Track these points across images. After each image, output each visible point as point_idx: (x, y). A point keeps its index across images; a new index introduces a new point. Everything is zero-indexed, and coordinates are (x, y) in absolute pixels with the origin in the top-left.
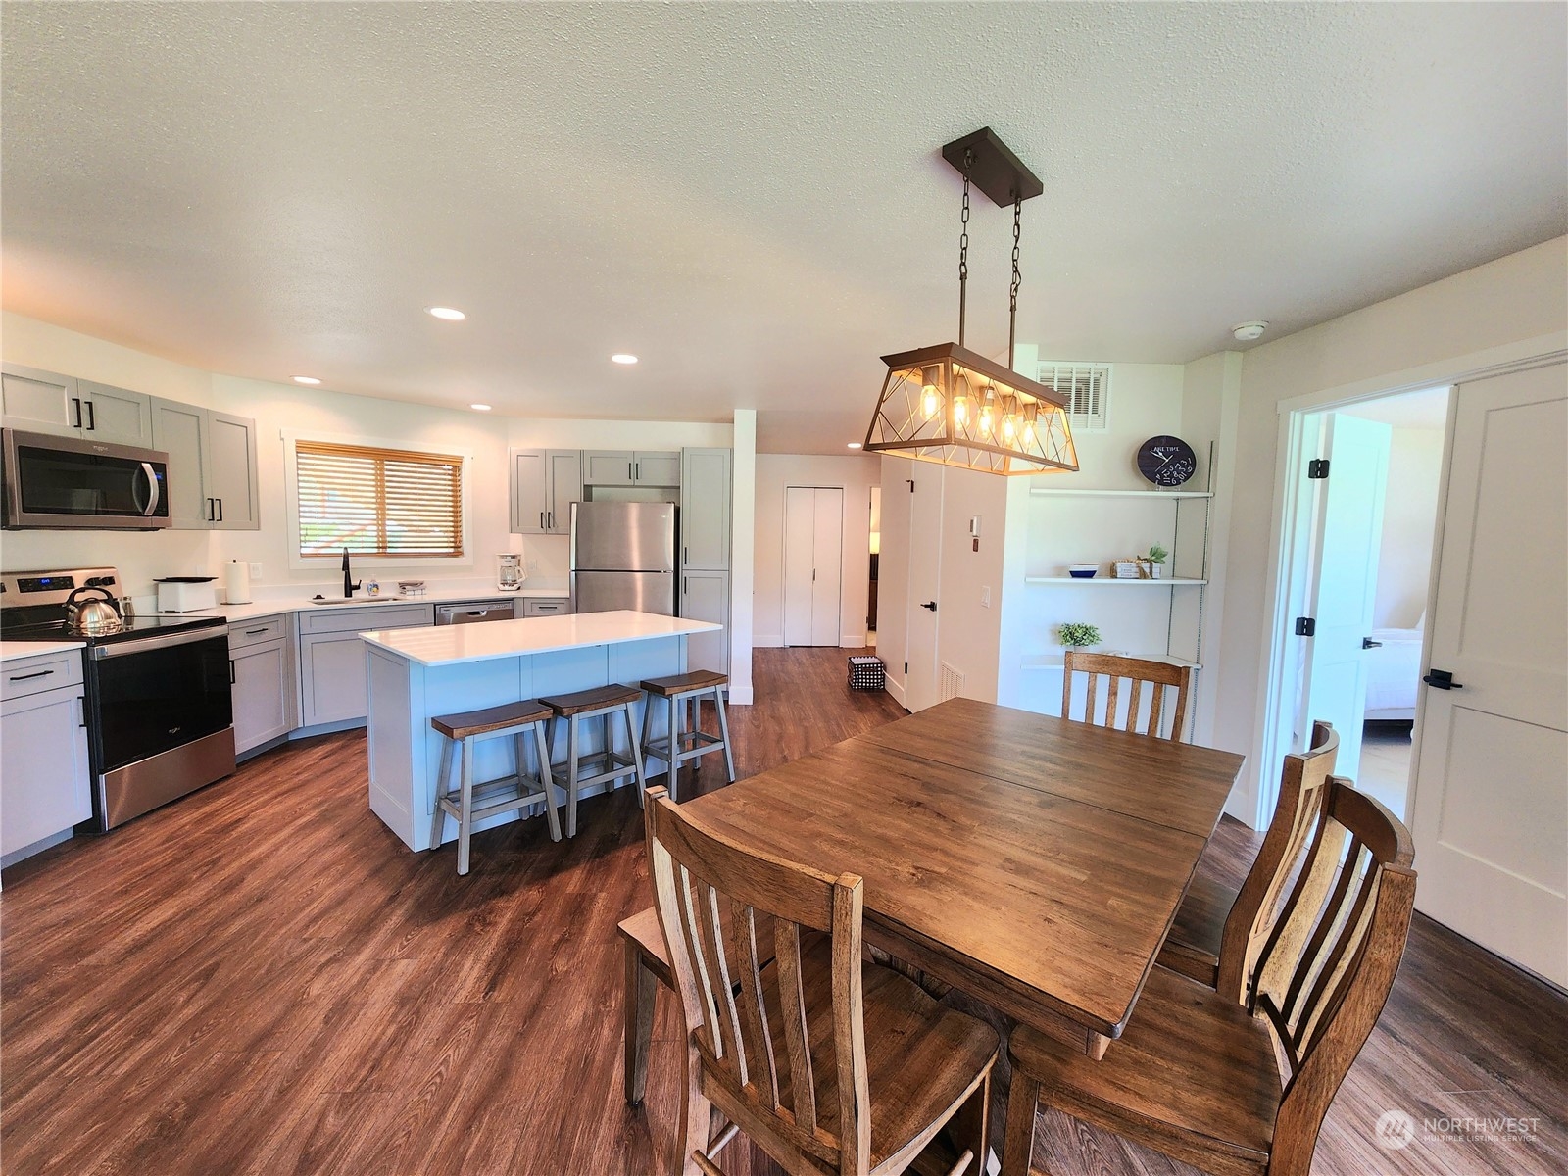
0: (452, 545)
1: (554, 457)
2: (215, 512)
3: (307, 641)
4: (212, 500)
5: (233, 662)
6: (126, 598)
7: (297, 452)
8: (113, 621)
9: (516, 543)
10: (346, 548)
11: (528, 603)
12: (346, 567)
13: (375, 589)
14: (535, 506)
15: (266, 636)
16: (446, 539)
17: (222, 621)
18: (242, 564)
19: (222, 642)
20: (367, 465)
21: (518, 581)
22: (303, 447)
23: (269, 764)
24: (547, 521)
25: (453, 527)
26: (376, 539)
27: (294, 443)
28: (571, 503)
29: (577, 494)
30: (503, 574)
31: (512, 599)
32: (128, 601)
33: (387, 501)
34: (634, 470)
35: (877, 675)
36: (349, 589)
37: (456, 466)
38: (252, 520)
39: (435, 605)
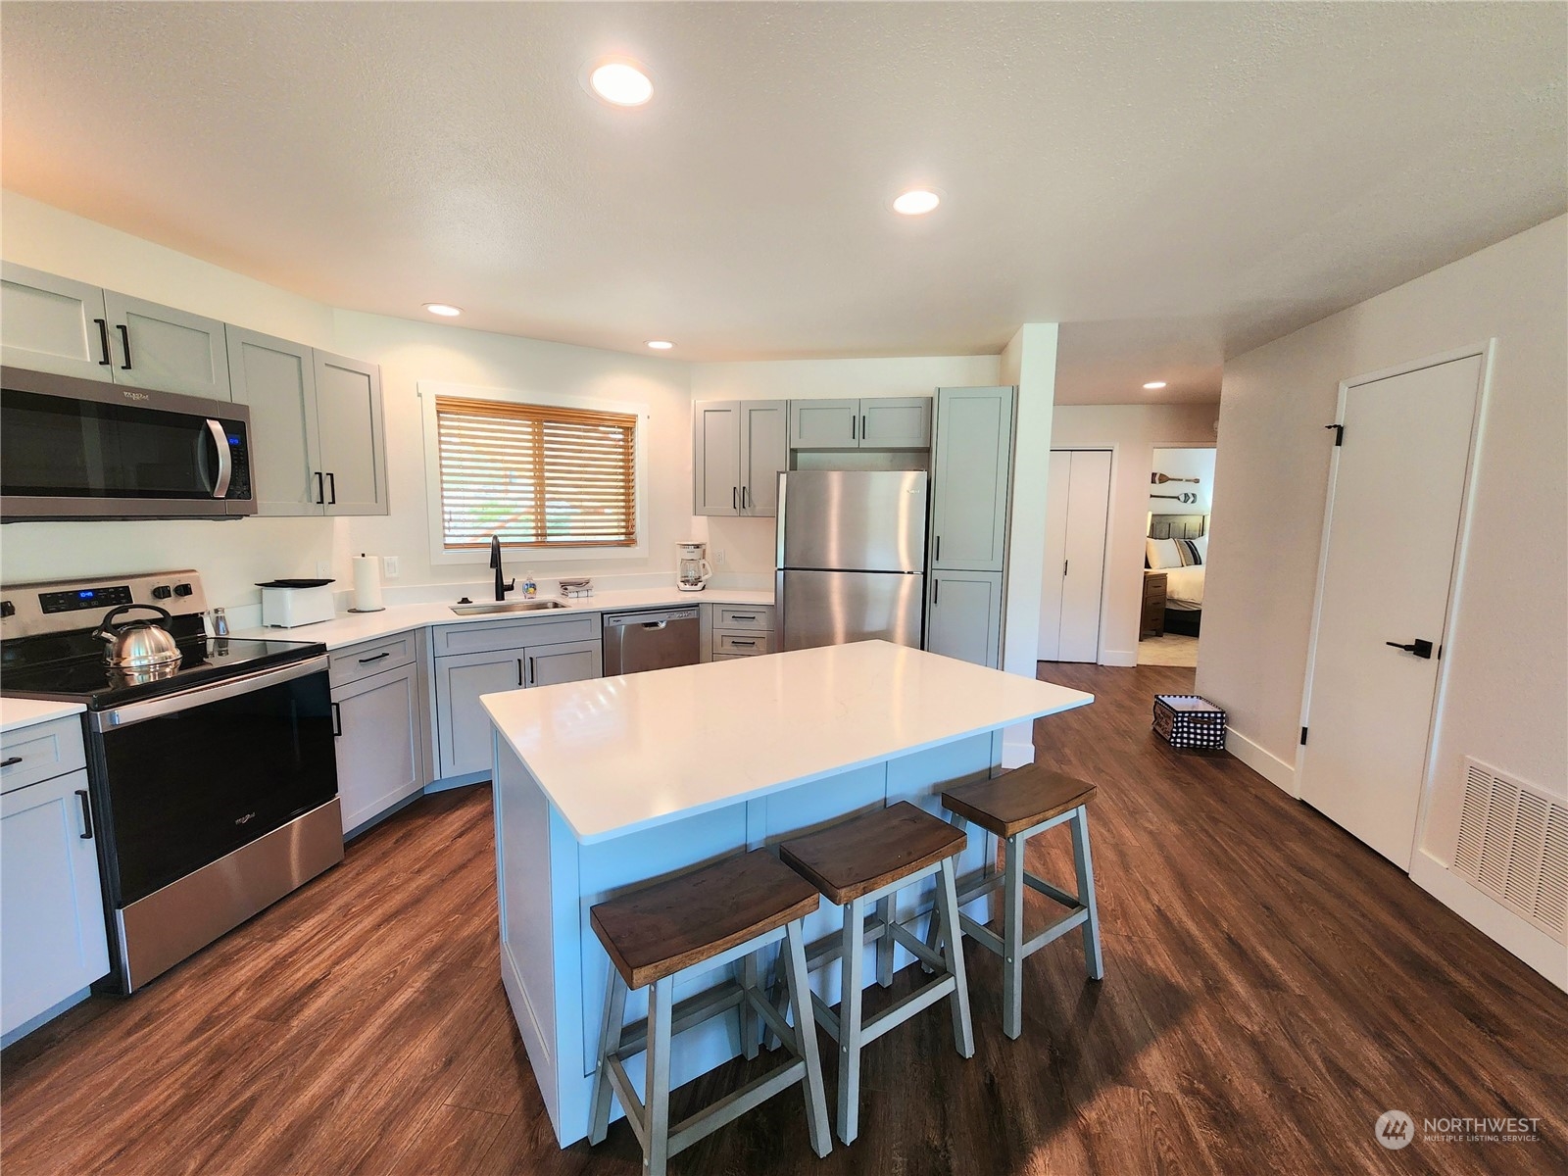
0: (623, 530)
1: (753, 411)
2: (325, 491)
3: (444, 664)
4: (320, 474)
5: (337, 705)
6: (216, 611)
7: (438, 412)
8: (168, 653)
9: (700, 529)
10: (495, 537)
11: (718, 610)
12: (496, 562)
13: (532, 590)
14: (725, 480)
15: (385, 663)
16: (616, 524)
17: (319, 649)
18: (373, 560)
19: (322, 678)
20: (522, 429)
21: (703, 579)
22: (447, 406)
23: (389, 843)
24: (742, 499)
25: (623, 507)
26: (533, 524)
27: (434, 401)
28: (779, 473)
29: (781, 461)
30: (684, 569)
31: (697, 605)
32: (220, 614)
33: (547, 474)
34: (859, 426)
35: (1215, 729)
36: (501, 589)
37: (627, 426)
38: (378, 501)
39: (602, 615)
